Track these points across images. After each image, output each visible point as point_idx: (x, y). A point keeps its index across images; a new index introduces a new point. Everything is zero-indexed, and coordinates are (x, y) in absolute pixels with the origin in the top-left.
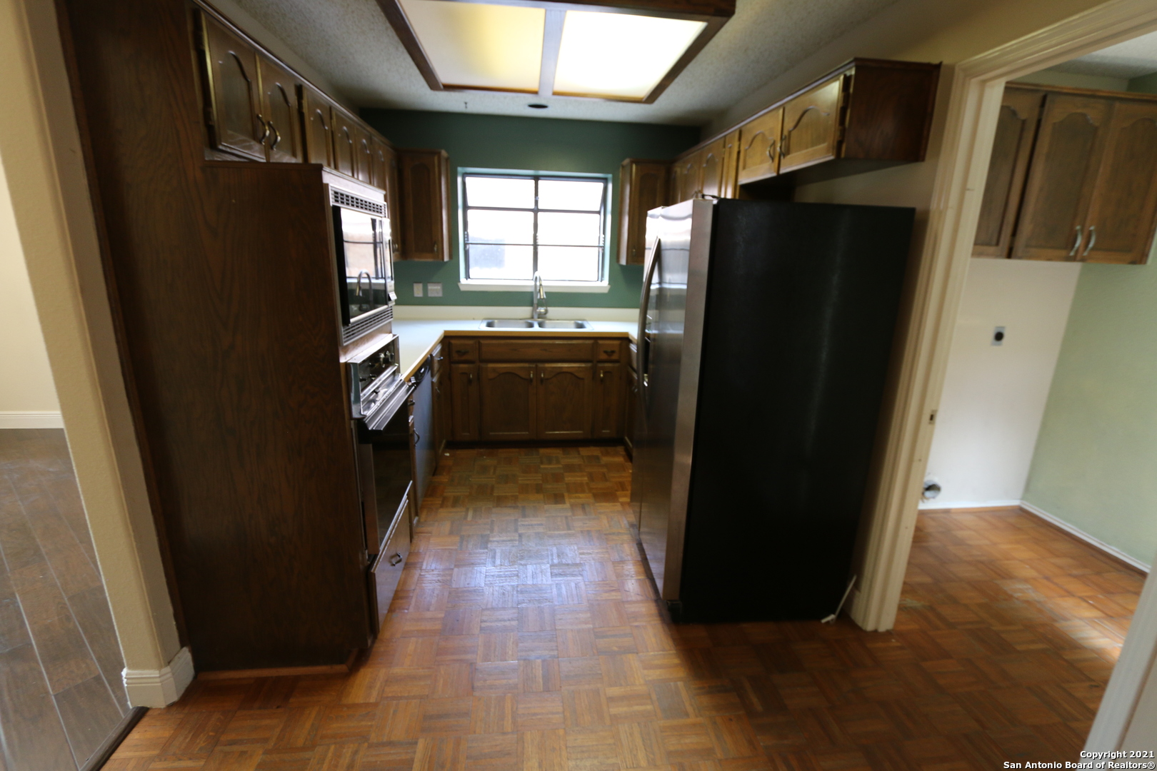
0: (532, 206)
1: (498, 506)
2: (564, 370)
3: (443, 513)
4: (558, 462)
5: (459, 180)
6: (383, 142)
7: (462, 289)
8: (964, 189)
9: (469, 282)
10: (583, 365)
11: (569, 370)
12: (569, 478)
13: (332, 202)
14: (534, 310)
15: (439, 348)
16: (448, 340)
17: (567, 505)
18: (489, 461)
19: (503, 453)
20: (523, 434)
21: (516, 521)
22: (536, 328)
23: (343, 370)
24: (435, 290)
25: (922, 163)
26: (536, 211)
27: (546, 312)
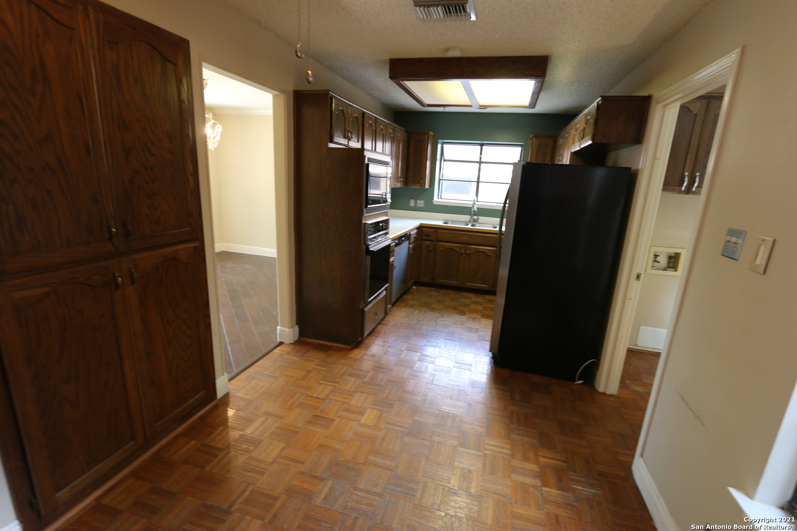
0: (478, 160)
1: (431, 311)
2: (480, 250)
3: (404, 309)
4: (470, 299)
5: (439, 146)
6: (400, 129)
7: (435, 203)
8: (655, 158)
9: (440, 200)
10: (491, 248)
11: (484, 251)
12: (473, 307)
13: (366, 162)
14: (471, 217)
15: (415, 231)
16: (421, 228)
17: (466, 317)
18: (433, 293)
19: (443, 291)
20: (455, 283)
21: (437, 318)
22: (469, 226)
23: (363, 226)
24: (421, 203)
25: (640, 145)
26: (480, 162)
27: (478, 219)
